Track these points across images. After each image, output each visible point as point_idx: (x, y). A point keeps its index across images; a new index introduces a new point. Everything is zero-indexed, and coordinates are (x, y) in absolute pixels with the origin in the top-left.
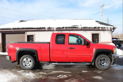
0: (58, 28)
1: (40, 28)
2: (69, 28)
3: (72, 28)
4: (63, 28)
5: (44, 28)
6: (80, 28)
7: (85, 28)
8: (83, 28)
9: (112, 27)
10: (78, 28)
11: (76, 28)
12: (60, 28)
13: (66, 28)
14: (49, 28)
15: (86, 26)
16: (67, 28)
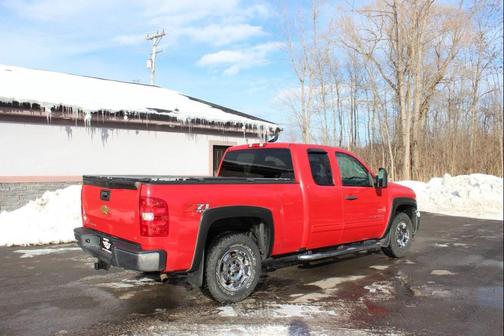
0: (100, 112)
1: (15, 105)
2: (143, 116)
3: (153, 117)
4: (121, 114)
5: (36, 107)
6: (185, 120)
7: (198, 121)
8: (193, 121)
9: (274, 127)
10: (174, 119)
11: (167, 118)
12: (107, 113)
13: (132, 116)
14: (61, 109)
15: (200, 117)
16: (137, 117)
